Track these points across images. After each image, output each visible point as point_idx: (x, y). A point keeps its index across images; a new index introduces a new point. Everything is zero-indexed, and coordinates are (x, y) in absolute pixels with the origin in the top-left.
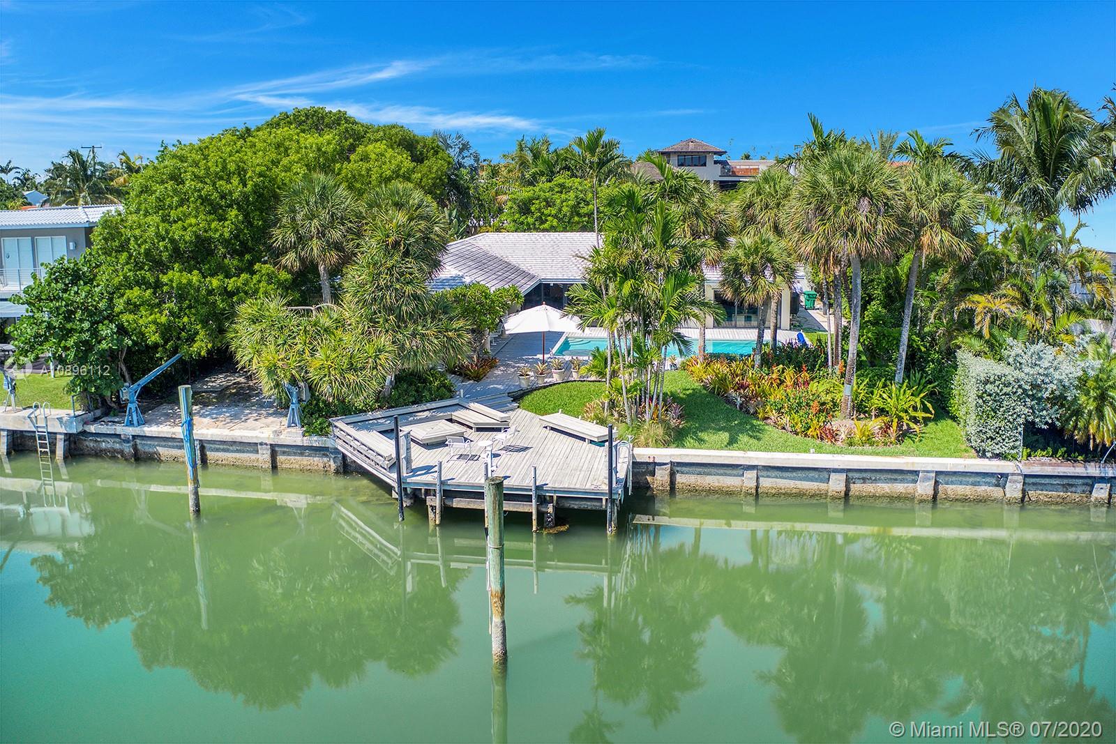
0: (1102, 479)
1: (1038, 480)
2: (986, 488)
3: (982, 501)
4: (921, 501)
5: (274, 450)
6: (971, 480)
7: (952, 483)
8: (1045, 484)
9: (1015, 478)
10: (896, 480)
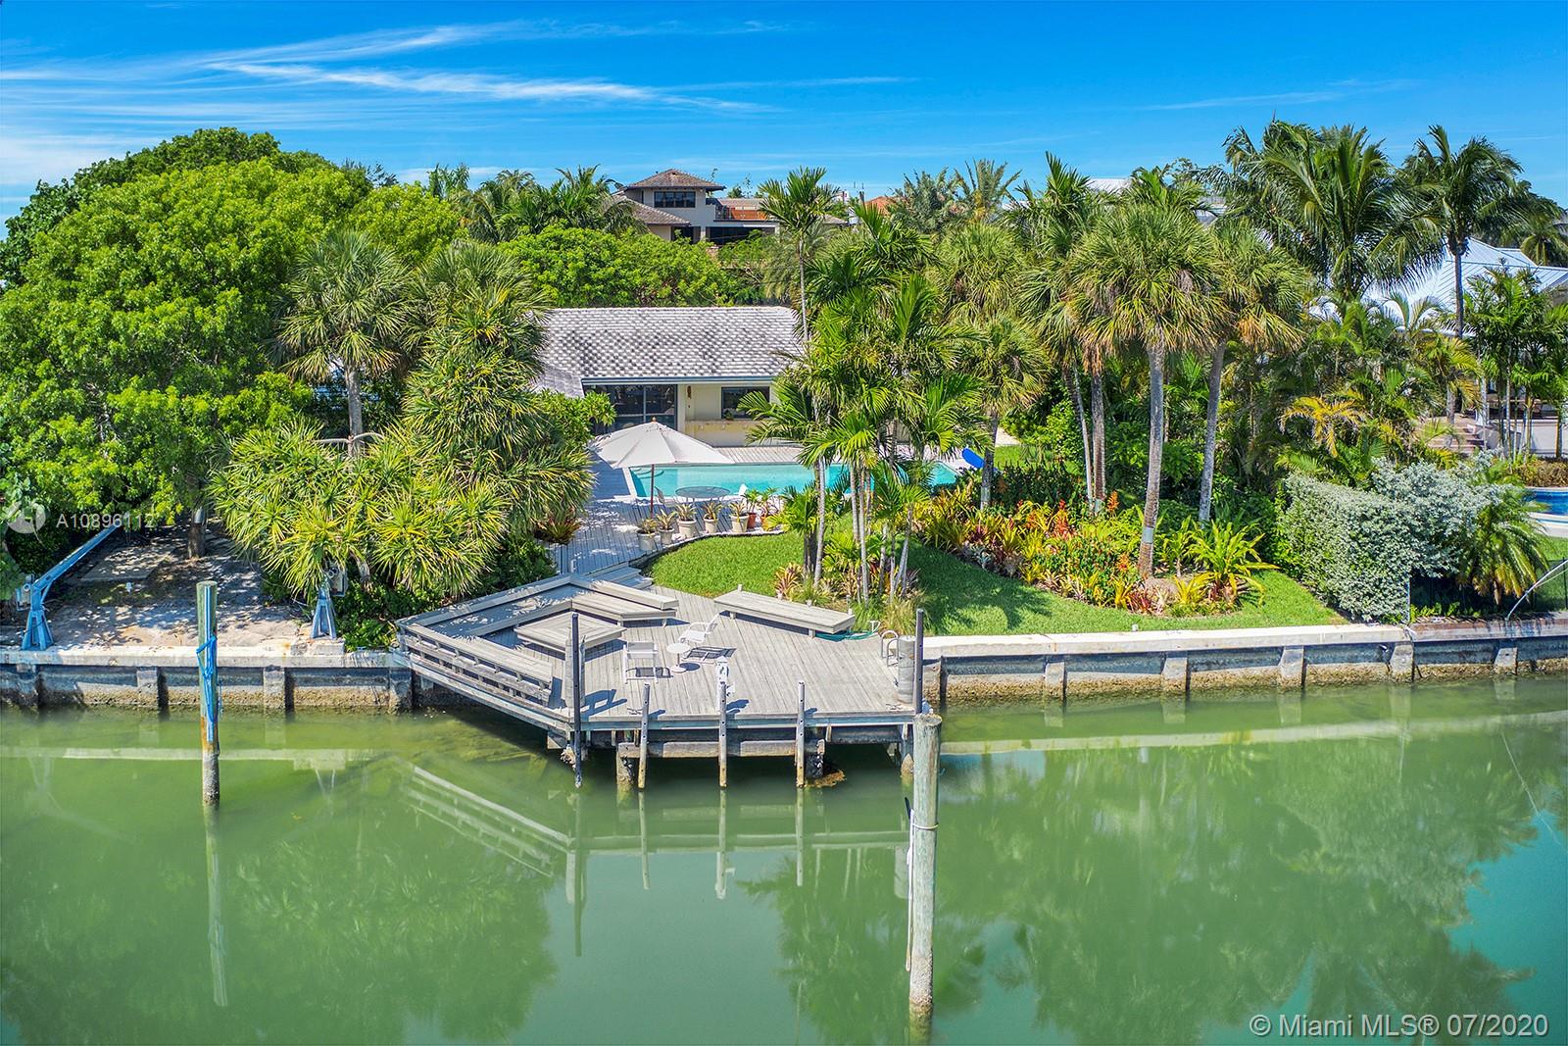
0: (1508, 643)
1: (1429, 649)
2: (1366, 664)
3: (1362, 683)
4: (1287, 690)
5: (291, 678)
6: (1347, 654)
7: (1323, 661)
8: (1438, 654)
9: (1403, 648)
10: (1251, 662)
